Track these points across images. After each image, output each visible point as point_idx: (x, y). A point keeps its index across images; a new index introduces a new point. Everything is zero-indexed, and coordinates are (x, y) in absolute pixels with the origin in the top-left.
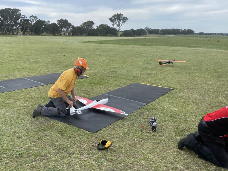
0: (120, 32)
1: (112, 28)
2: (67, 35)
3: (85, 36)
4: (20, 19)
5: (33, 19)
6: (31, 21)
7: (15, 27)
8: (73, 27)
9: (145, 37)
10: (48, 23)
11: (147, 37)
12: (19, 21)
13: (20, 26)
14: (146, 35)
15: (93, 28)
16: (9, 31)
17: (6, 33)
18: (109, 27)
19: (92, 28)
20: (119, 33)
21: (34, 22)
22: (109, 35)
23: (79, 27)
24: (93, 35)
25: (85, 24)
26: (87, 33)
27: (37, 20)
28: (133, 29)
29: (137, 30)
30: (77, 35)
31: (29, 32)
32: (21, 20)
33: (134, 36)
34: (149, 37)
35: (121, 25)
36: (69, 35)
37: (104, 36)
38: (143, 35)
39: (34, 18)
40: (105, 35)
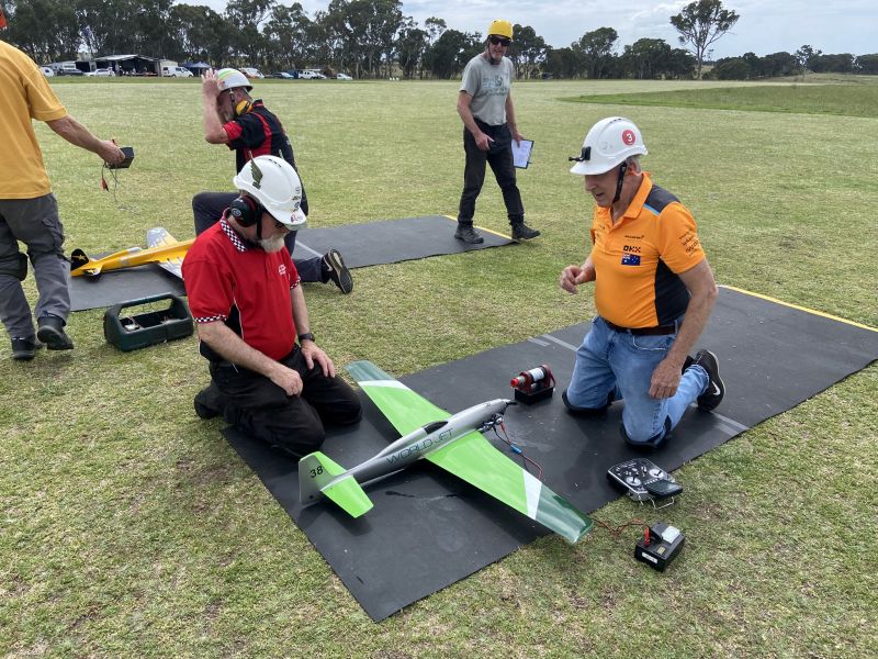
0: (706, 63)
1: (677, 49)
2: (526, 78)
3: (582, 78)
4: (399, 30)
5: (433, 30)
6: (426, 34)
7: (384, 56)
8: (549, 50)
9: (795, 81)
10: (475, 39)
11: (802, 81)
12: (396, 37)
13: (397, 50)
14: (800, 77)
15: (612, 53)
16: (367, 68)
17: (360, 72)
18: (669, 47)
19: (608, 54)
20: (700, 68)
21: (437, 37)
22: (663, 76)
23: (568, 49)
24: (610, 77)
25: (588, 38)
26: (589, 70)
27: (445, 30)
28: (752, 54)
29: (768, 56)
30: (557, 77)
31: (422, 69)
32: (402, 34)
33: (753, 78)
34: (811, 81)
35: (709, 38)
36: (534, 77)
37: (646, 77)
38: (787, 74)
39: (436, 26)
40: (651, 75)
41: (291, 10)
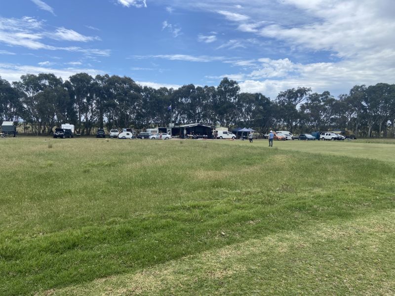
41: (322, 95)
